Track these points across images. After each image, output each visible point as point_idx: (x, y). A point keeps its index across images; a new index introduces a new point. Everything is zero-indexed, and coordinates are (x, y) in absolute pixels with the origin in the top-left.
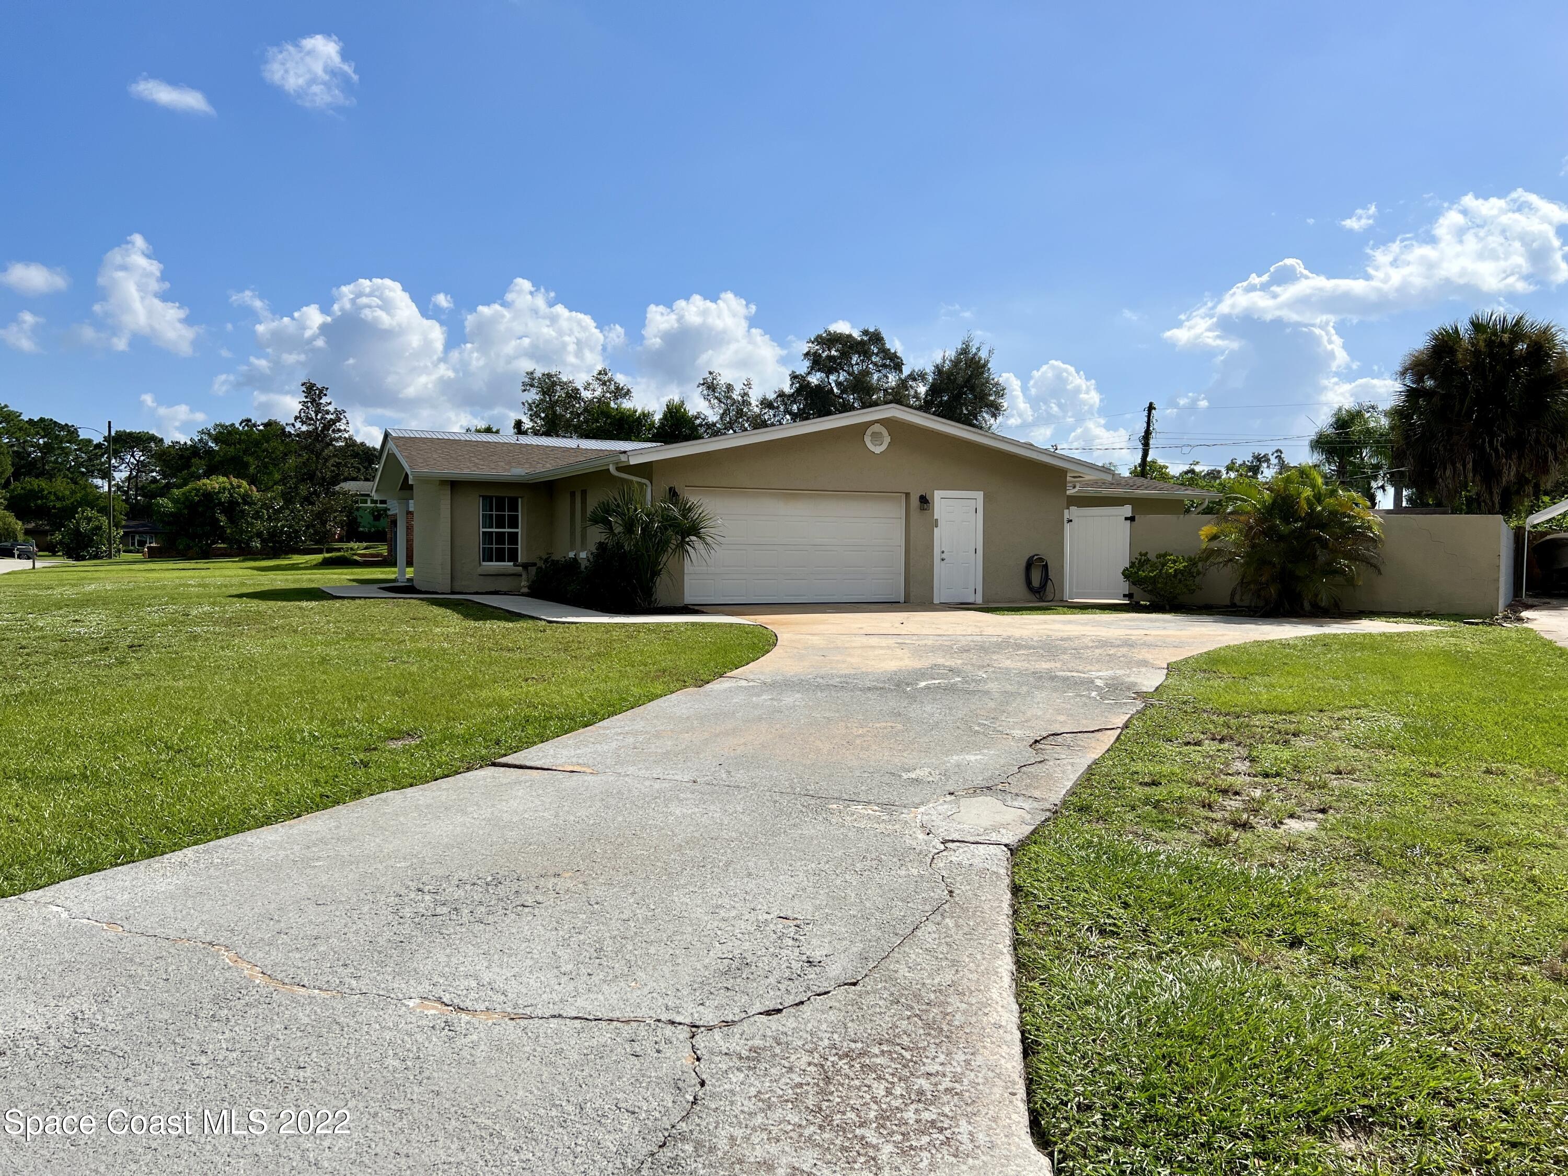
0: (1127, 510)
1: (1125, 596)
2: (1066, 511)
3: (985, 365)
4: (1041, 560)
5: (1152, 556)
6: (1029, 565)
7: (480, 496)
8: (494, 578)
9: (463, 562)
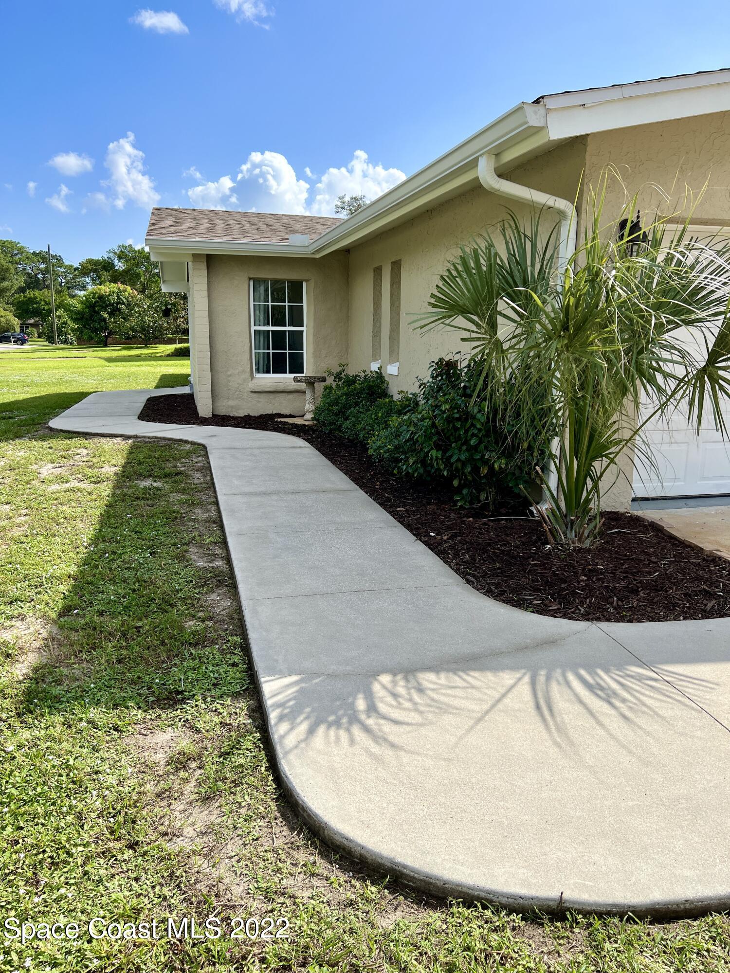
7: (250, 279)
8: (272, 396)
9: (229, 373)
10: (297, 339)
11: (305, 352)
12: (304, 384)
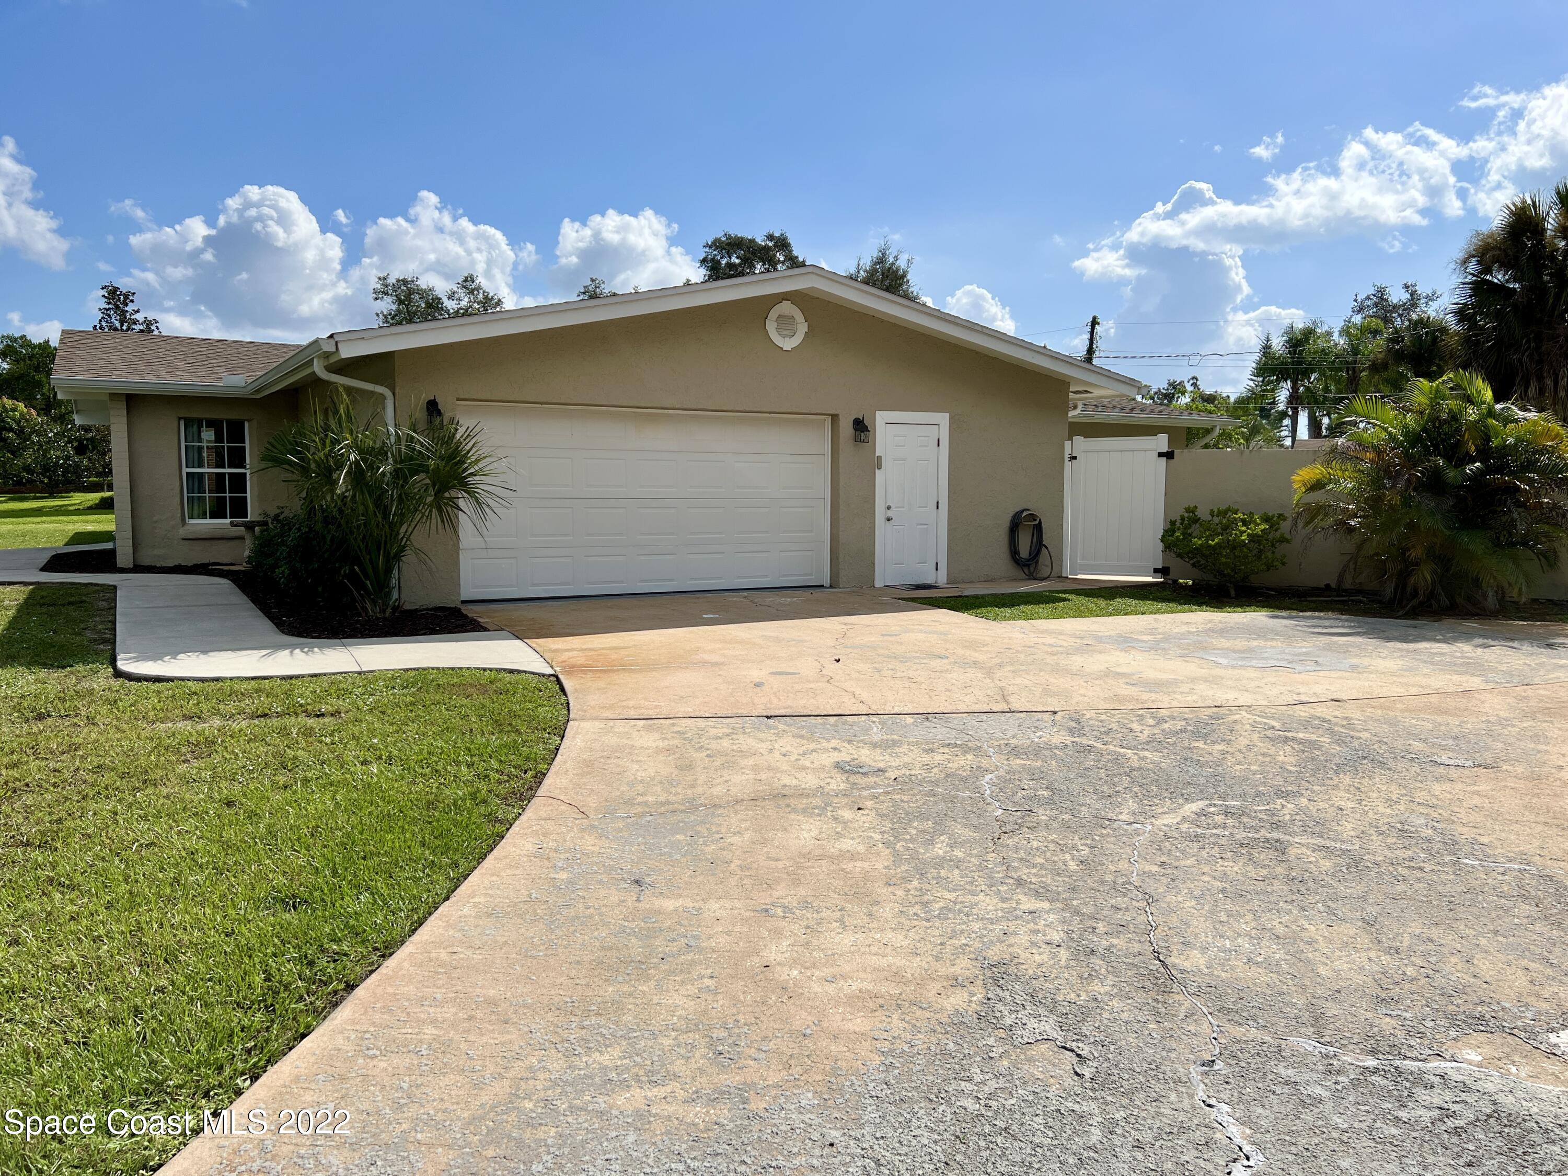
0: (1162, 442)
1: (1156, 571)
2: (1068, 444)
3: (904, 276)
4: (1032, 517)
5: (1203, 513)
6: (1015, 526)
7: (180, 419)
8: (207, 543)
9: (155, 519)
10: (239, 482)
11: (248, 495)
12: (243, 528)
